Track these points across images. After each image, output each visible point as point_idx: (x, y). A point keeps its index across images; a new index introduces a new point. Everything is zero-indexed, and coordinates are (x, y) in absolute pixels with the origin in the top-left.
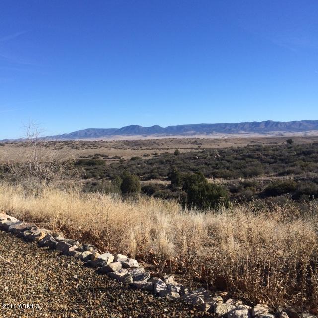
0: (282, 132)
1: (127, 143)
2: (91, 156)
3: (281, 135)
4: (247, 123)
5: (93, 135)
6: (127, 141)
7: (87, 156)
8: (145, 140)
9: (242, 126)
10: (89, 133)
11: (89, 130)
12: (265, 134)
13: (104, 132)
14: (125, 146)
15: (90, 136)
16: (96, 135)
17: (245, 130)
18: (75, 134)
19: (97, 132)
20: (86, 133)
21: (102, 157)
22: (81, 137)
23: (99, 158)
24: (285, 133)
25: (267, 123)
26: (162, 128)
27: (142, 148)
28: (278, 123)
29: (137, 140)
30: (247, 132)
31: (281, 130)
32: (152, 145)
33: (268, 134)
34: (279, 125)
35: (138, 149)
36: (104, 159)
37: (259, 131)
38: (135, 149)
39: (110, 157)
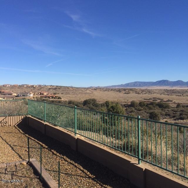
1: (167, 91)
2: (150, 99)
5: (138, 85)
6: (166, 90)
7: (148, 99)
8: (179, 90)
10: (136, 84)
11: (136, 82)
13: (145, 84)
14: (166, 93)
15: (136, 86)
16: (140, 86)
18: (127, 85)
19: (140, 84)
20: (134, 85)
21: (160, 100)
22: (131, 86)
23: (157, 100)
26: (184, 82)
27: (184, 95)
29: (174, 90)
32: (185, 93)
35: (181, 96)
36: (161, 101)
38: (178, 96)
39: (164, 100)
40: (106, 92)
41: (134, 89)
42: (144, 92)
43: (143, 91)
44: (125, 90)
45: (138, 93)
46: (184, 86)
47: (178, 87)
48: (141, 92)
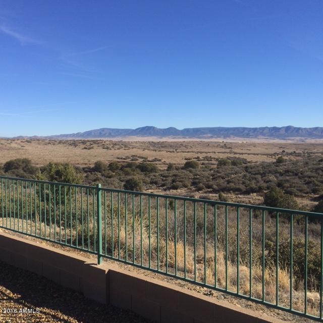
0: (303, 138)
1: (153, 144)
2: (127, 158)
3: (303, 141)
4: (267, 127)
5: (107, 134)
6: (152, 142)
7: (124, 157)
8: (172, 142)
9: (261, 131)
10: (104, 133)
11: (103, 130)
12: (284, 140)
13: (118, 132)
14: (152, 148)
15: (104, 136)
16: (110, 135)
17: (264, 135)
18: (89, 133)
19: (111, 132)
20: (100, 133)
21: (142, 160)
22: (95, 136)
23: (137, 160)
24: (306, 139)
25: (288, 129)
26: (178, 130)
27: (178, 151)
28: (299, 129)
29: (163, 142)
30: (266, 137)
31: (302, 136)
32: (180, 147)
33: (289, 139)
34: (300, 131)
35: (173, 152)
37: (278, 137)
38: (170, 152)
39: (149, 159)
40: (50, 147)
41: (100, 140)
42: (117, 147)
43: (115, 144)
44: (84, 142)
45: (107, 148)
46: (179, 136)
47: (169, 138)
48: (112, 145)
